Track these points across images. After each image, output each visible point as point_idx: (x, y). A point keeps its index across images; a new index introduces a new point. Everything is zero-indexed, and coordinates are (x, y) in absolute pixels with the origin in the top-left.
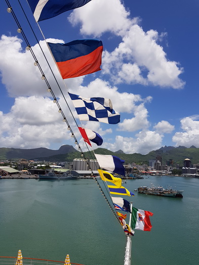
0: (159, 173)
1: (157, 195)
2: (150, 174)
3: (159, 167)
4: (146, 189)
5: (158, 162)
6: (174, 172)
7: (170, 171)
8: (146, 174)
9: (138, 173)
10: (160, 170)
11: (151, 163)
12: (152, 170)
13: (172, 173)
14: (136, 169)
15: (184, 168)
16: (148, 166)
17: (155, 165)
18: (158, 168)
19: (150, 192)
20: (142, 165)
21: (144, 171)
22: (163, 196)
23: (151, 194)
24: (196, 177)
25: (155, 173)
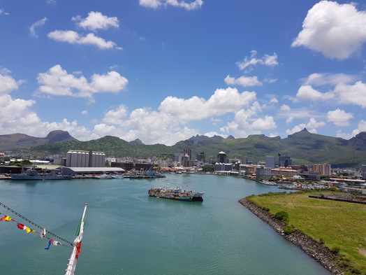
0: (187, 170)
1: (170, 198)
2: (175, 171)
3: (187, 163)
5: (187, 155)
6: (205, 170)
7: (200, 167)
8: (170, 171)
9: (159, 170)
10: (188, 166)
11: (178, 157)
12: (178, 166)
13: (203, 170)
14: (156, 166)
15: (217, 163)
16: (174, 161)
17: (182, 159)
19: (163, 195)
21: (167, 168)
22: (177, 199)
23: (163, 197)
24: (231, 174)
25: (181, 170)
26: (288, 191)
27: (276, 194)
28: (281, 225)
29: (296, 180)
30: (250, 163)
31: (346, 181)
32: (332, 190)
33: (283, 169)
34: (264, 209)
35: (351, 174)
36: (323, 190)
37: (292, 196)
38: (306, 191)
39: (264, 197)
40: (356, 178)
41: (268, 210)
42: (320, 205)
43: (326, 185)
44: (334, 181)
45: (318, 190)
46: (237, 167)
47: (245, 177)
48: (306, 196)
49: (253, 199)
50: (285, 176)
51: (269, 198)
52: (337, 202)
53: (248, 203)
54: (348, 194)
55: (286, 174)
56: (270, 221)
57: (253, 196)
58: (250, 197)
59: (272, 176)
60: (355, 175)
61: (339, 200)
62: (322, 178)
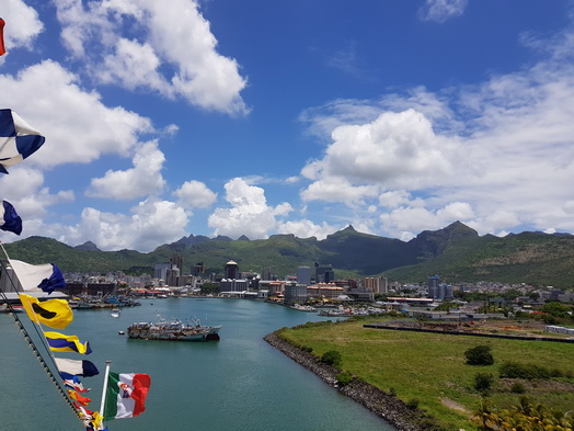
0: (175, 292)
1: (170, 339)
2: (155, 295)
3: (175, 281)
4: (146, 328)
5: (175, 268)
6: (205, 290)
7: (197, 286)
8: (146, 294)
9: (129, 293)
10: (177, 285)
11: (160, 271)
12: (161, 286)
13: (201, 292)
14: (124, 286)
15: (224, 280)
16: (153, 277)
17: (168, 274)
18: (173, 281)
19: (155, 334)
20: (138, 275)
21: (143, 290)
22: (181, 340)
23: (156, 339)
24: (246, 297)
25: (165, 292)
26: (334, 320)
27: (317, 325)
28: (332, 371)
29: (342, 302)
30: (274, 279)
31: (408, 301)
32: (393, 315)
33: (323, 285)
34: (303, 349)
35: (414, 291)
36: (381, 315)
37: (340, 327)
38: (359, 318)
39: (301, 331)
40: (420, 296)
41: (310, 350)
42: (380, 339)
43: (384, 307)
44: (393, 301)
45: (373, 315)
46: (255, 285)
47: (268, 301)
48: (359, 325)
49: (285, 334)
50: (326, 297)
51: (308, 331)
52: (401, 332)
53: (278, 340)
54: (414, 320)
55: (328, 293)
56: (315, 367)
57: (284, 329)
58: (280, 331)
59: (308, 298)
60: (419, 292)
61: (404, 329)
62: (377, 297)
